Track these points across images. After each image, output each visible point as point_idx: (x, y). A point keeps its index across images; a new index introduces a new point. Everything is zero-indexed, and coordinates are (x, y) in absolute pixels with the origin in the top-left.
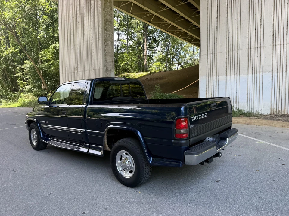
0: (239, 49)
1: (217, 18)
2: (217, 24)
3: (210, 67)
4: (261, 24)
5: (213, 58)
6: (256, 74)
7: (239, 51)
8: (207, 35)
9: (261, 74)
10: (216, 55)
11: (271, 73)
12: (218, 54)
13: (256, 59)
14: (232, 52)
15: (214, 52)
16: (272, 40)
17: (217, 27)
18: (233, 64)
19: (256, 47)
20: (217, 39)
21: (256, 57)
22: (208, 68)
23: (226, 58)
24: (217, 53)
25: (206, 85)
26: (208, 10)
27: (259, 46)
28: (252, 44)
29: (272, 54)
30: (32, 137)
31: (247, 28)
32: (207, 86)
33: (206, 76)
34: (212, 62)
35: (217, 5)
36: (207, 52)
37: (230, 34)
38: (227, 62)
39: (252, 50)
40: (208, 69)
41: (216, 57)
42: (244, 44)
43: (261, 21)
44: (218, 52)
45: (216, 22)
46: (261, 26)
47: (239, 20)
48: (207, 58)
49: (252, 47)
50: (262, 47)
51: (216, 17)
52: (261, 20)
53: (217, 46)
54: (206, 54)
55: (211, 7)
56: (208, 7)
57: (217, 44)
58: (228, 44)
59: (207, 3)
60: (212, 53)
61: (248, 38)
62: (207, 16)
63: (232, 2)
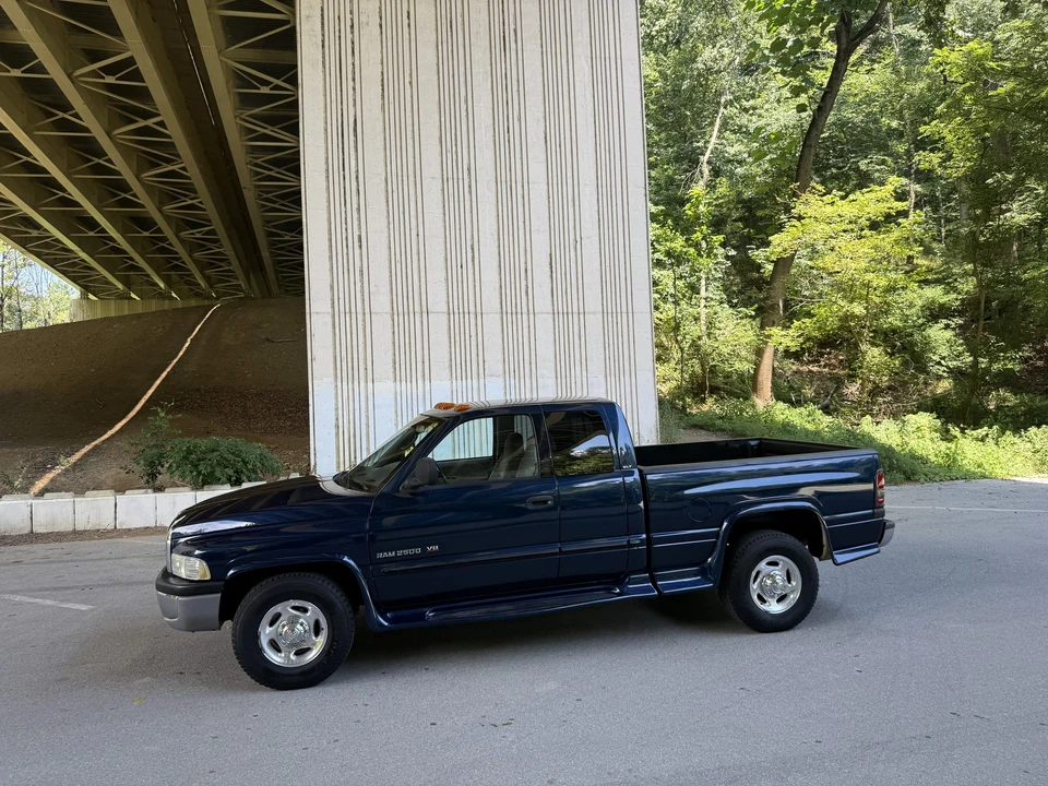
0: (424, 310)
1: (359, 210)
2: (360, 228)
3: (344, 354)
4: (473, 257)
5: (351, 327)
6: (469, 380)
7: (425, 315)
8: (328, 254)
9: (482, 380)
10: (360, 317)
11: (502, 380)
12: (368, 316)
13: (468, 342)
14: (406, 316)
15: (353, 310)
16: (499, 300)
17: (360, 237)
18: (413, 348)
19: (466, 311)
20: (362, 271)
21: (467, 337)
22: (338, 355)
23: (391, 331)
24: (364, 314)
25: (334, 406)
26: (328, 177)
27: (472, 309)
28: (456, 303)
31: (443, 259)
32: (337, 409)
33: (332, 379)
34: (349, 337)
35: (357, 171)
36: (333, 307)
37: (398, 265)
38: (394, 343)
39: (457, 316)
40: (338, 359)
41: (360, 323)
42: (437, 300)
43: (473, 249)
44: (367, 310)
45: (355, 222)
46: (473, 261)
47: (421, 234)
48: (334, 324)
49: (456, 310)
50: (481, 314)
51: (355, 206)
52: (472, 245)
53: (362, 292)
54: (330, 310)
55: (336, 174)
56: (327, 170)
57: (362, 287)
58: (394, 292)
59: (323, 156)
60: (347, 310)
61: (444, 284)
62: (326, 195)
63: (400, 178)
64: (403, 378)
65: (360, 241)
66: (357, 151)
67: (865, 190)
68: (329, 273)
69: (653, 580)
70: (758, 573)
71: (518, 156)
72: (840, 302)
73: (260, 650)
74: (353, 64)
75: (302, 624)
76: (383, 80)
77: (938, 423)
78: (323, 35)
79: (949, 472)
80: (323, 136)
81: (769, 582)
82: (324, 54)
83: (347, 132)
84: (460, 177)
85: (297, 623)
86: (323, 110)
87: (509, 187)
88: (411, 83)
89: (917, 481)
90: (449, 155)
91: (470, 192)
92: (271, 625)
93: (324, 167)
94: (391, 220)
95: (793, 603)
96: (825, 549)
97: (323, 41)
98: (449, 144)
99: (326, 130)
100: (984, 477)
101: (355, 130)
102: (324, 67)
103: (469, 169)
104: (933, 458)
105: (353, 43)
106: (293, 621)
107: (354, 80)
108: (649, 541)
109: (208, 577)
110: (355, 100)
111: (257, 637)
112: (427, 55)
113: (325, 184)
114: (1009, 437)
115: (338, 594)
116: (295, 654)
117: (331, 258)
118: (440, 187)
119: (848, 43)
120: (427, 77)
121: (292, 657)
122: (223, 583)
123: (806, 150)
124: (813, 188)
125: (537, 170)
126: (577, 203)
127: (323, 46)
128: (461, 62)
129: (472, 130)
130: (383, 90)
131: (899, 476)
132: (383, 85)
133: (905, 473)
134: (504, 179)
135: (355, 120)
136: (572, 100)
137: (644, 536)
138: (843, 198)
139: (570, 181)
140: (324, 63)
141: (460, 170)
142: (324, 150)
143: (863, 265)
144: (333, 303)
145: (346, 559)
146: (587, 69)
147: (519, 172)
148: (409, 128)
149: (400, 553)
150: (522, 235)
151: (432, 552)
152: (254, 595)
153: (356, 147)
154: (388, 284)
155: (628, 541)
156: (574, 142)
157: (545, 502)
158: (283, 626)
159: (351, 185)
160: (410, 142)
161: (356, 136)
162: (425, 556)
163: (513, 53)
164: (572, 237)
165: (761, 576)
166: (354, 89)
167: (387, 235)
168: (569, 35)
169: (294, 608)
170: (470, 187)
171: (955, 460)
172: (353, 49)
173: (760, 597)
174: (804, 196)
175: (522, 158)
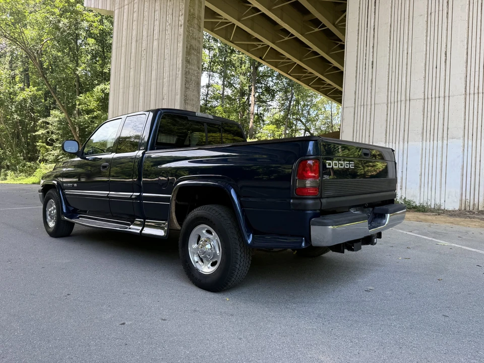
0: (408, 98)
1: (373, 47)
2: (373, 57)
3: (358, 128)
4: (446, 59)
5: (363, 113)
6: (435, 142)
7: (408, 102)
8: (355, 75)
9: (445, 142)
10: (369, 107)
11: (461, 141)
12: (373, 106)
13: (437, 116)
14: (396, 104)
15: (365, 104)
16: (464, 86)
17: (373, 61)
18: (398, 123)
19: (437, 96)
20: (372, 81)
21: (437, 113)
22: (355, 129)
23: (386, 113)
24: (371, 105)
26: (358, 33)
27: (442, 94)
28: (430, 92)
29: (463, 109)
30: (48, 213)
31: (423, 65)
34: (362, 119)
35: (374, 26)
36: (355, 103)
37: (394, 74)
38: (387, 120)
39: (430, 100)
40: (355, 131)
41: (369, 110)
42: (417, 90)
43: (446, 54)
44: (373, 103)
45: (371, 54)
46: (446, 62)
47: (410, 52)
48: (354, 113)
49: (430, 96)
50: (447, 97)
51: (372, 45)
52: (446, 52)
53: (371, 93)
54: (353, 105)
56: (358, 29)
57: (371, 90)
58: (389, 90)
60: (362, 104)
61: (423, 81)
63: (399, 21)
64: (391, 141)
65: (373, 64)
66: (375, 14)
80: (358, 12)
83: (371, 5)
84: (441, 9)
91: (448, 17)
94: (391, 49)
101: (375, 3)
113: (356, 37)
117: (356, 77)
118: (426, 20)
144: (355, 101)
153: (375, 12)
154: (387, 86)
159: (371, 34)
161: (375, 6)
167: (388, 57)
170: (447, 14)
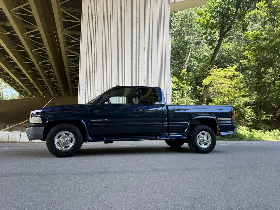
1: (94, 63)
2: (94, 68)
8: (85, 74)
12: (95, 91)
15: (91, 89)
17: (94, 70)
20: (94, 79)
24: (94, 90)
26: (87, 54)
31: (116, 77)
35: (95, 54)
37: (104, 78)
41: (93, 93)
43: (124, 75)
44: (95, 89)
45: (93, 66)
46: (124, 78)
47: (111, 70)
48: (86, 93)
51: (94, 62)
52: (124, 74)
53: (94, 85)
54: (85, 89)
55: (89, 54)
56: (87, 53)
57: (94, 83)
58: (103, 85)
59: (86, 49)
60: (90, 89)
62: (86, 59)
63: (106, 56)
65: (94, 71)
66: (95, 48)
67: (228, 68)
68: (85, 79)
69: (169, 135)
70: (199, 136)
71: (137, 53)
72: (221, 97)
73: (54, 145)
74: (96, 27)
75: (67, 138)
76: (103, 31)
77: (248, 128)
78: (88, 19)
79: (252, 139)
80: (86, 44)
81: (202, 139)
82: (88, 24)
83: (93, 44)
84: (122, 57)
85: (66, 138)
86: (87, 38)
87: (135, 61)
88: (110, 32)
89: (243, 140)
90: (119, 51)
91: (124, 61)
92: (58, 138)
93: (86, 52)
94: (103, 67)
95: (209, 145)
96: (218, 131)
97: (88, 21)
98: (119, 48)
99: (87, 43)
100: (261, 140)
101: (95, 43)
102: (88, 27)
103: (124, 55)
104: (247, 136)
105: (96, 22)
106: (64, 138)
107: (95, 31)
108: (168, 124)
109: (41, 122)
110: (95, 36)
111: (54, 141)
112: (115, 26)
113: (86, 56)
114: (267, 132)
115: (79, 130)
116: (65, 147)
117: (86, 75)
118: (116, 59)
119: (223, 33)
120: (115, 31)
121: (63, 147)
122: (45, 124)
123: (212, 59)
124: (214, 67)
125: (142, 57)
126: (152, 65)
127: (88, 22)
128: (124, 28)
129: (125, 45)
130: (103, 34)
131: (238, 139)
132: (103, 33)
133: (240, 138)
134: (133, 58)
135: (95, 41)
136: (152, 39)
137: (167, 122)
138: (222, 70)
139: (151, 60)
140: (88, 26)
141: (122, 55)
142: (86, 48)
143: (228, 86)
144: (86, 87)
145: (82, 121)
146: (156, 32)
147: (137, 56)
148: (109, 44)
149: (97, 120)
150: (137, 73)
151: (107, 121)
152: (54, 129)
154: (101, 83)
155: (162, 123)
156: (152, 50)
157: (139, 110)
158: (62, 138)
159: (93, 57)
160: (109, 47)
161: (95, 44)
162: (104, 122)
163: (137, 27)
164: (151, 74)
165: (200, 137)
166: (95, 33)
167: (102, 70)
168: (152, 23)
169: (65, 134)
170: (124, 59)
171: (253, 136)
172: (96, 23)
173: (199, 143)
174: (212, 69)
175: (138, 53)
